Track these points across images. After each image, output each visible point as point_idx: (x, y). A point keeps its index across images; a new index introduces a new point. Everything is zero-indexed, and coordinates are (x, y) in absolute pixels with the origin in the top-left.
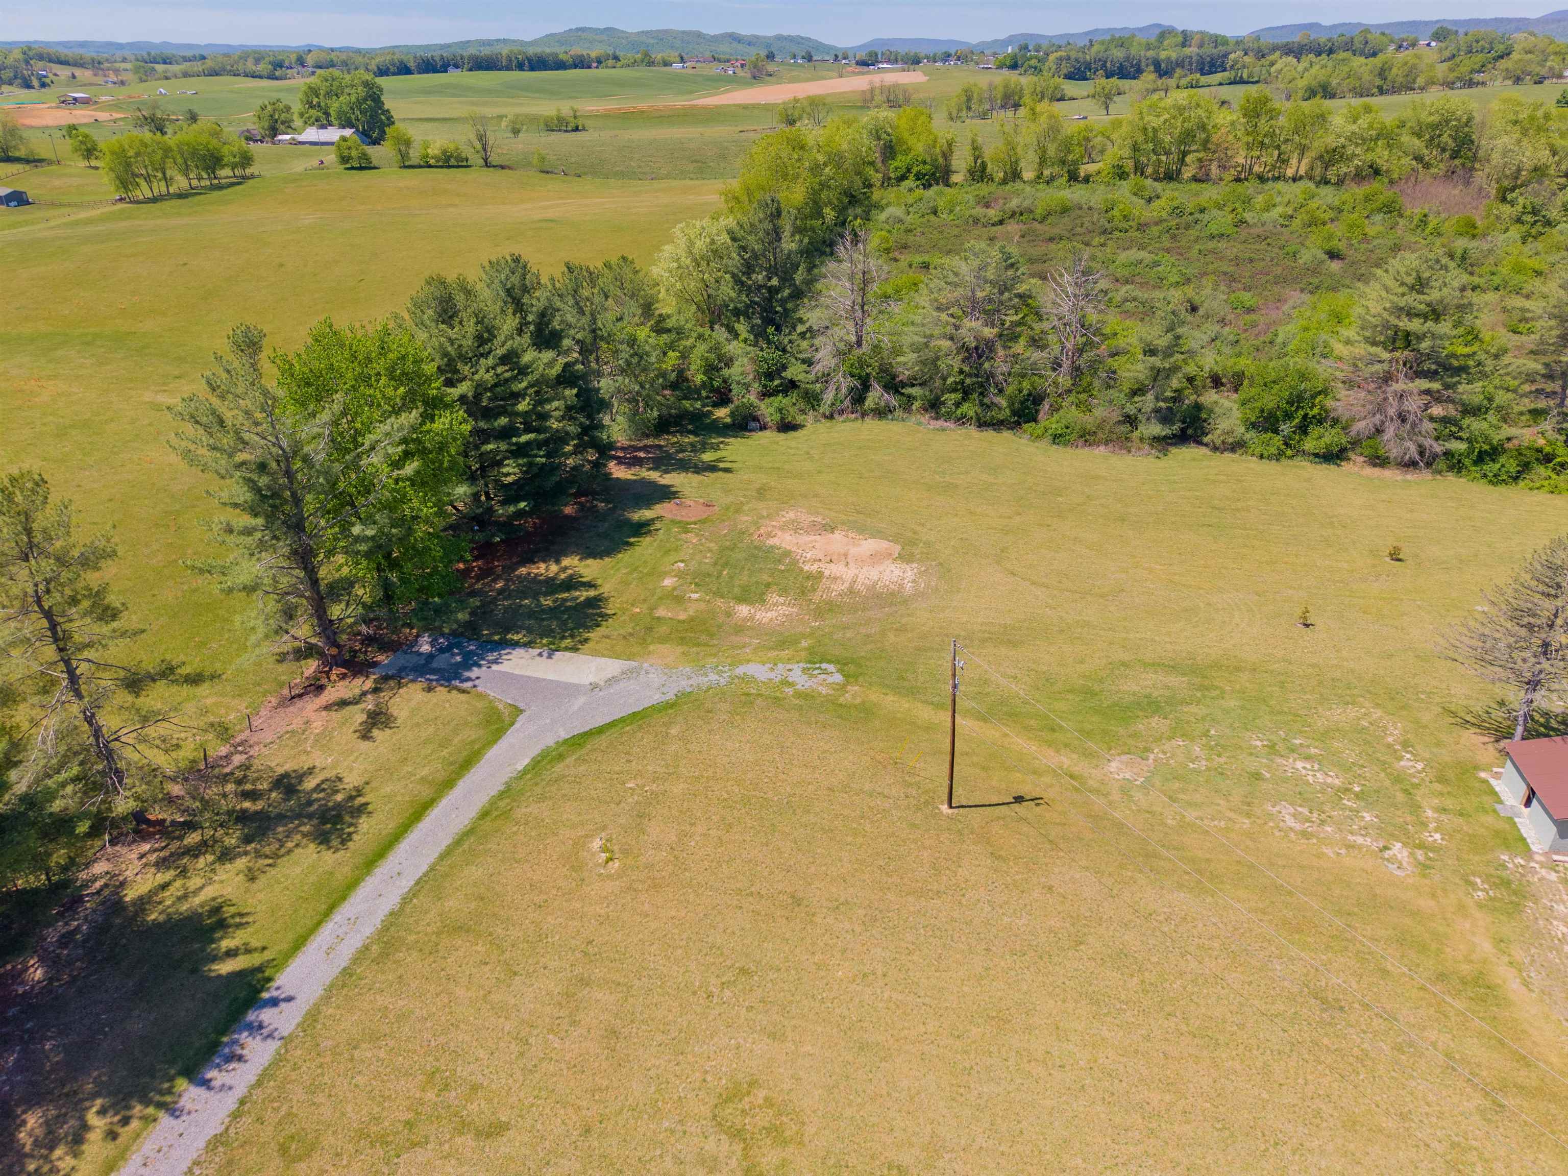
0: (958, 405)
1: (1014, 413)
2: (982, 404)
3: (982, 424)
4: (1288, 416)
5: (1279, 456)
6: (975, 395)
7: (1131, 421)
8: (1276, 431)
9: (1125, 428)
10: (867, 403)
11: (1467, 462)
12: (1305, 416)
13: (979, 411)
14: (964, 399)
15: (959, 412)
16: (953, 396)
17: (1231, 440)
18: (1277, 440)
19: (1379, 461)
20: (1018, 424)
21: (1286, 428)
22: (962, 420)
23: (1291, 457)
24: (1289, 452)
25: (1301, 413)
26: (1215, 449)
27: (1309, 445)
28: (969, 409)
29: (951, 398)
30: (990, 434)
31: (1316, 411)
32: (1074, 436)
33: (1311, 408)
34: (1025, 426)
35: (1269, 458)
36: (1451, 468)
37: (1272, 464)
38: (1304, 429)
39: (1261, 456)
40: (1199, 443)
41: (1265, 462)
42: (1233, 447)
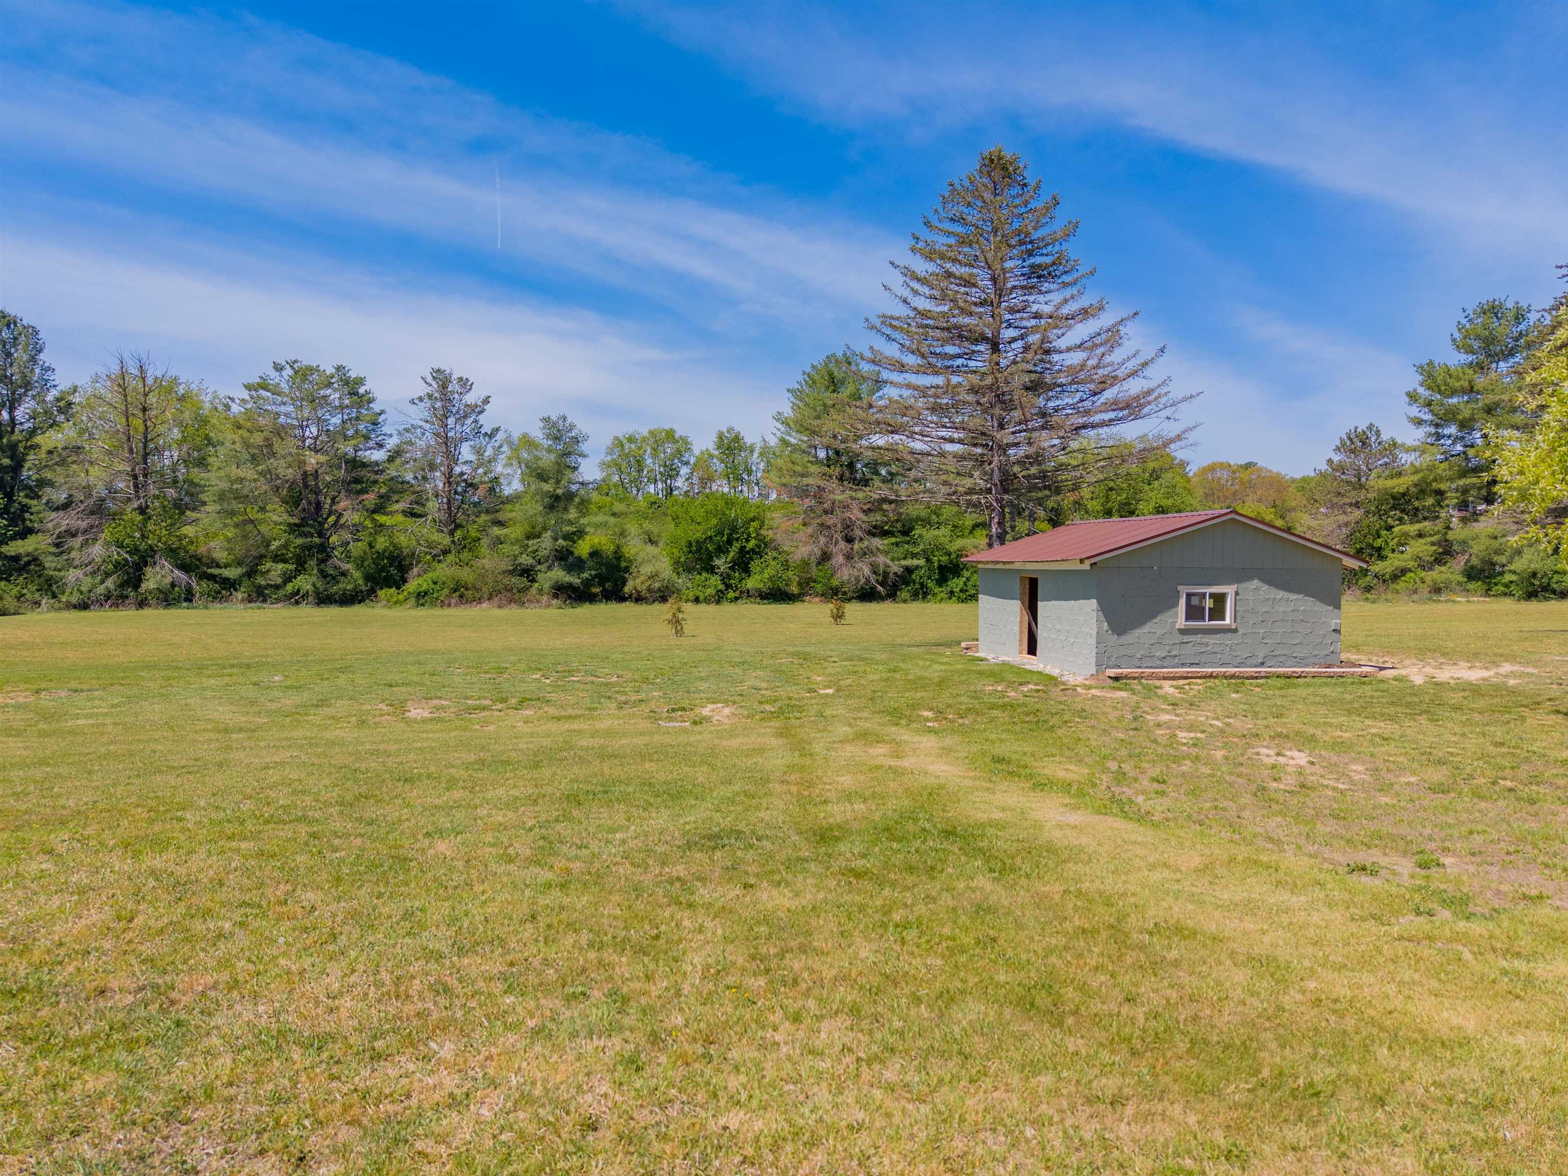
0: (288, 578)
1: (368, 578)
2: (324, 575)
3: (324, 600)
4: (721, 550)
5: (717, 599)
6: (312, 563)
7: (528, 573)
8: (712, 570)
9: (519, 582)
10: (144, 586)
11: (930, 584)
12: (742, 549)
13: (319, 584)
14: (298, 572)
15: (289, 587)
16: (280, 566)
17: (657, 585)
18: (715, 581)
19: (835, 595)
20: (372, 591)
21: (721, 563)
22: (296, 598)
23: (732, 600)
24: (731, 594)
25: (736, 546)
26: (641, 600)
27: (751, 583)
28: (305, 583)
29: (275, 571)
30: (334, 611)
31: (752, 544)
32: (446, 591)
33: (747, 541)
34: (382, 593)
35: (707, 601)
36: (915, 596)
37: (712, 608)
38: (743, 564)
39: (697, 600)
40: (622, 599)
41: (703, 607)
42: (663, 595)
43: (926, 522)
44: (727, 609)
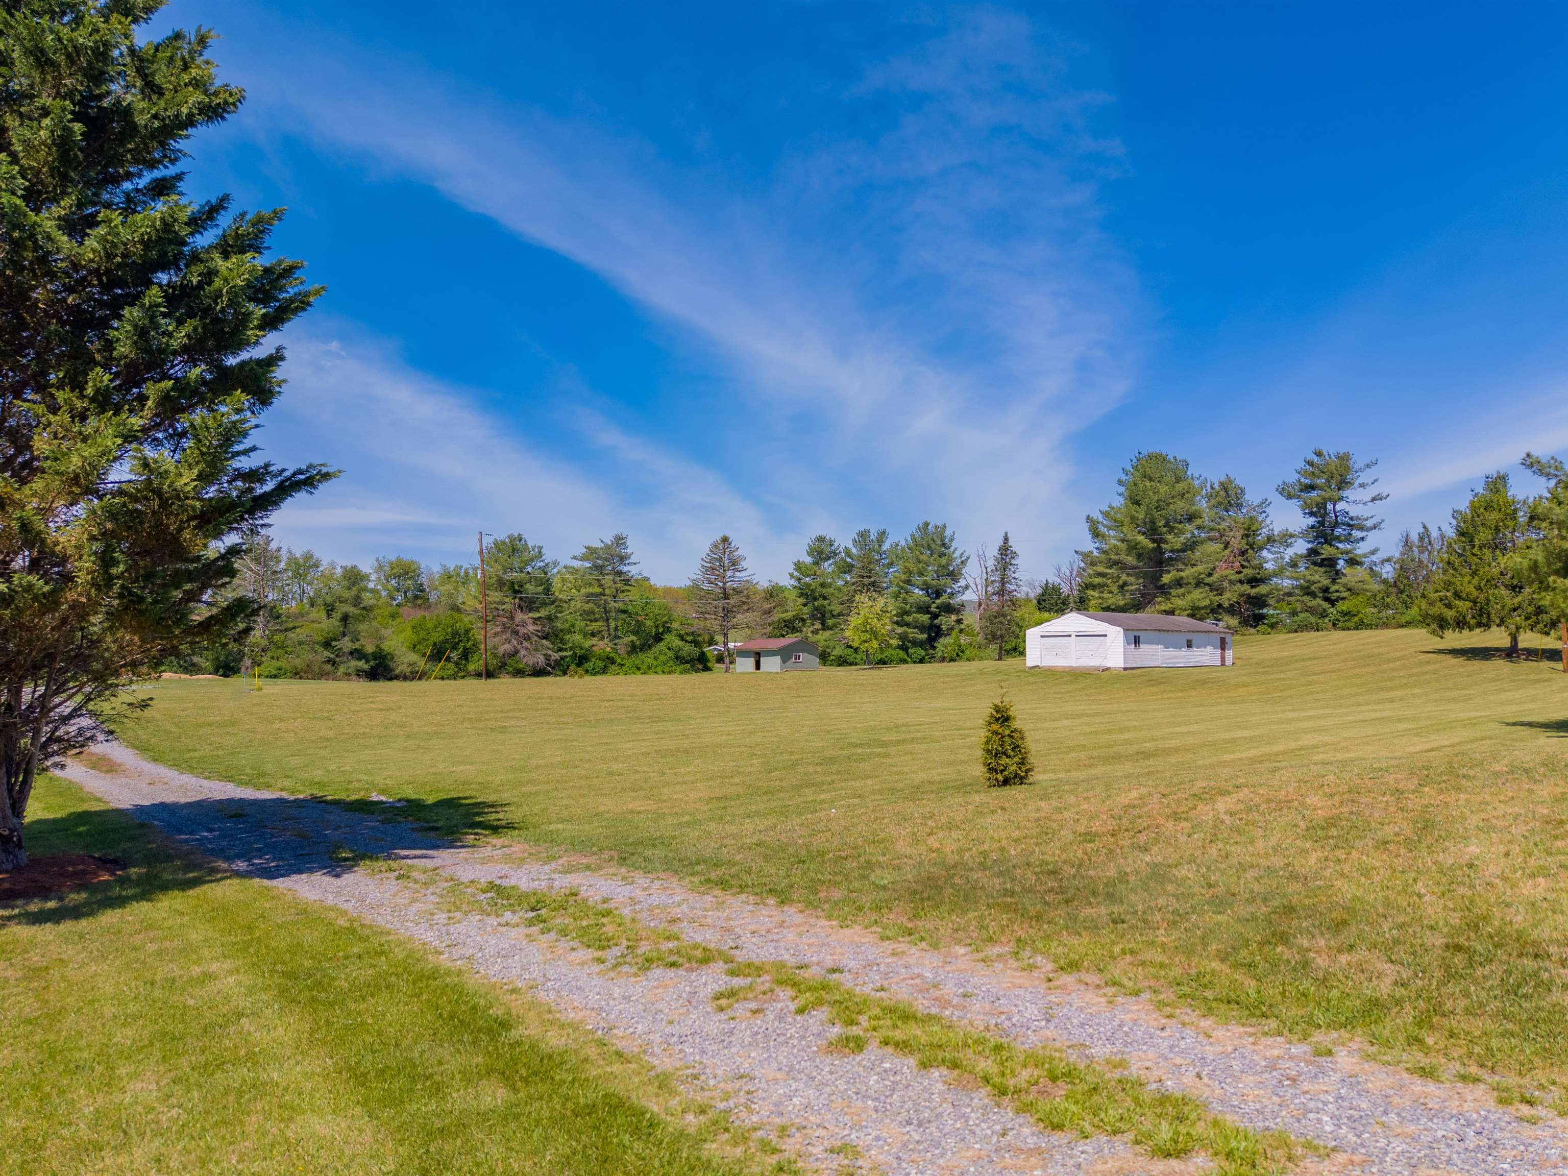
1: (218, 667)
4: (455, 647)
5: (454, 677)
7: (332, 662)
8: (448, 659)
9: (329, 667)
11: (574, 666)
12: (465, 647)
17: (414, 670)
18: (450, 665)
19: (519, 673)
21: (455, 655)
23: (463, 677)
24: (462, 674)
25: (462, 645)
26: (405, 678)
27: (471, 667)
31: (470, 644)
32: (290, 674)
33: (468, 642)
35: (448, 678)
37: (452, 682)
38: (466, 655)
39: (443, 678)
40: (391, 679)
41: (446, 682)
42: (420, 676)
43: (569, 632)
44: (459, 682)
